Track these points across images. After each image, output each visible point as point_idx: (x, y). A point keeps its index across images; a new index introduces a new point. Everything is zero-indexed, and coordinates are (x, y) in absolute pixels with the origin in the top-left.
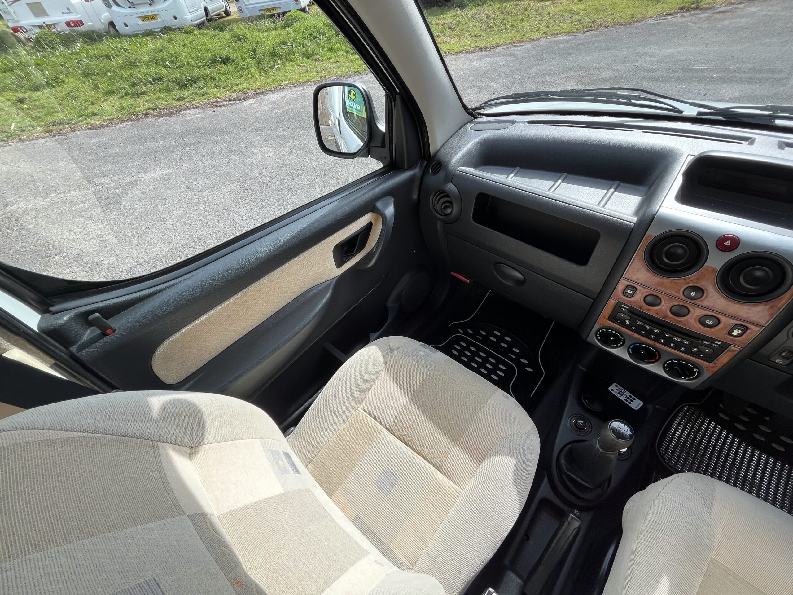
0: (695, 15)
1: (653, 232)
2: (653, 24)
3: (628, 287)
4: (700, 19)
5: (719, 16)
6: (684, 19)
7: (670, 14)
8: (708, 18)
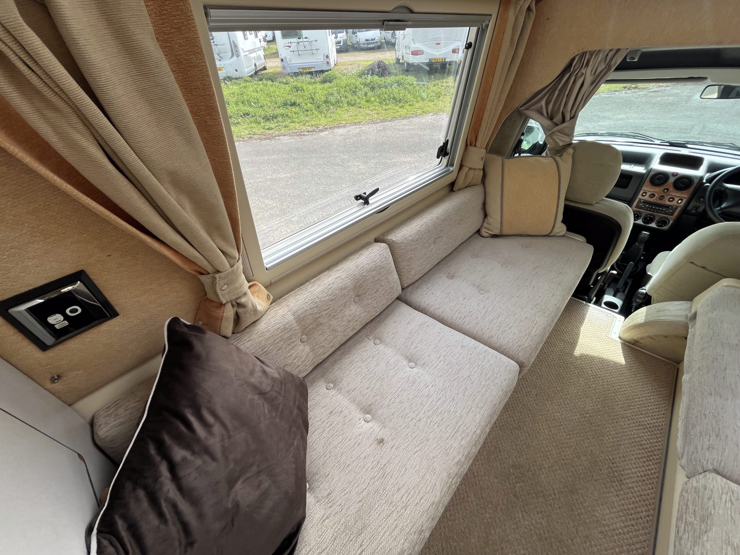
0: (635, 92)
1: (652, 173)
2: (606, 98)
3: (644, 193)
4: (639, 95)
5: (653, 94)
6: (628, 95)
7: (617, 91)
8: (645, 95)
